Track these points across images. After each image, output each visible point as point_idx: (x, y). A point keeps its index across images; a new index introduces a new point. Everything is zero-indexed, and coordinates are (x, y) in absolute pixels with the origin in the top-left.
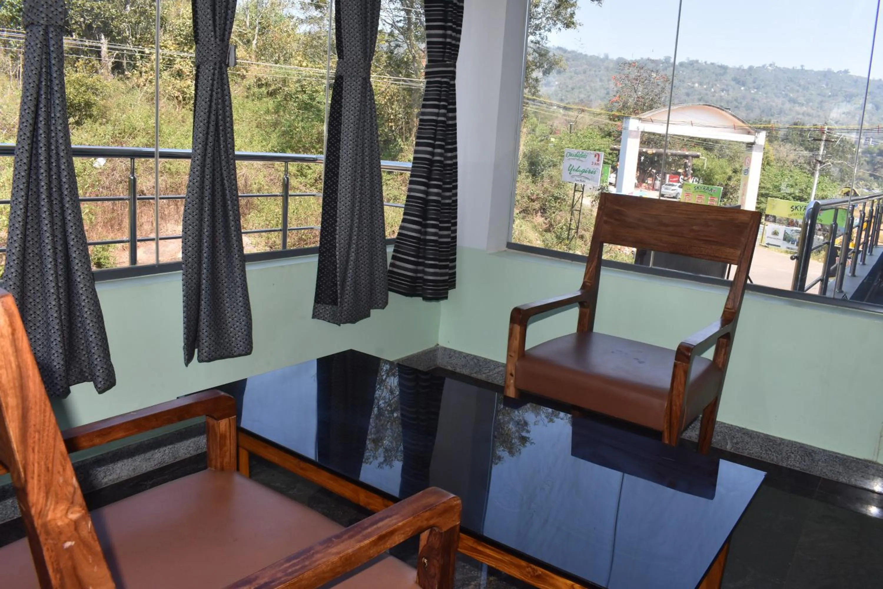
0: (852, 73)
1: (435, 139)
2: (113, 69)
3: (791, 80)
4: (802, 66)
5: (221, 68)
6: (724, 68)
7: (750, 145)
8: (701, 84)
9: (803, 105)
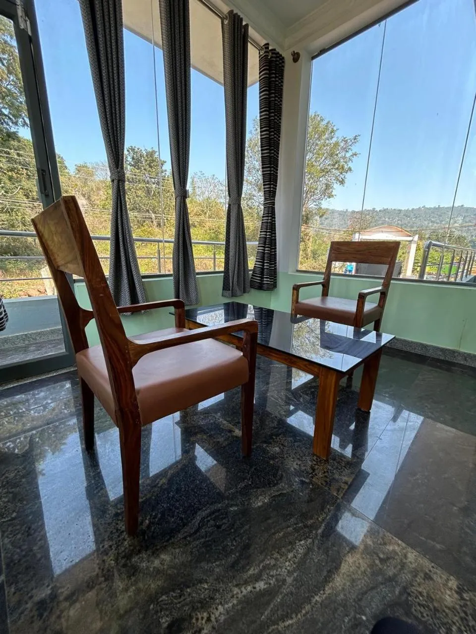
0: (465, 206)
1: (267, 229)
2: (157, 226)
3: (433, 213)
4: (439, 206)
5: (184, 199)
6: (400, 211)
7: (410, 242)
8: (389, 218)
9: (438, 223)
